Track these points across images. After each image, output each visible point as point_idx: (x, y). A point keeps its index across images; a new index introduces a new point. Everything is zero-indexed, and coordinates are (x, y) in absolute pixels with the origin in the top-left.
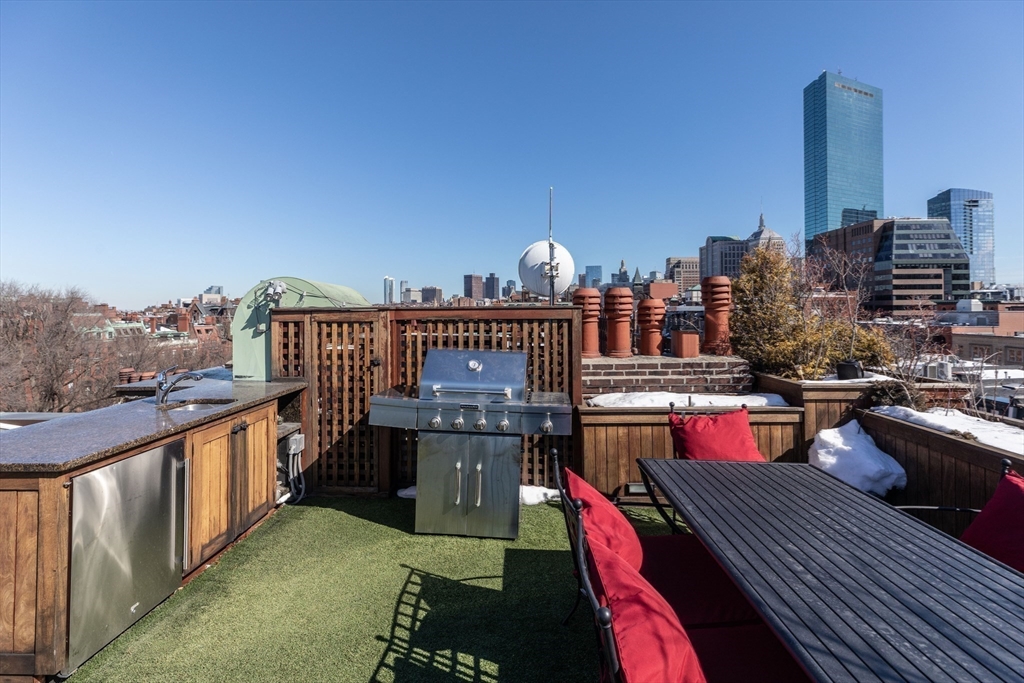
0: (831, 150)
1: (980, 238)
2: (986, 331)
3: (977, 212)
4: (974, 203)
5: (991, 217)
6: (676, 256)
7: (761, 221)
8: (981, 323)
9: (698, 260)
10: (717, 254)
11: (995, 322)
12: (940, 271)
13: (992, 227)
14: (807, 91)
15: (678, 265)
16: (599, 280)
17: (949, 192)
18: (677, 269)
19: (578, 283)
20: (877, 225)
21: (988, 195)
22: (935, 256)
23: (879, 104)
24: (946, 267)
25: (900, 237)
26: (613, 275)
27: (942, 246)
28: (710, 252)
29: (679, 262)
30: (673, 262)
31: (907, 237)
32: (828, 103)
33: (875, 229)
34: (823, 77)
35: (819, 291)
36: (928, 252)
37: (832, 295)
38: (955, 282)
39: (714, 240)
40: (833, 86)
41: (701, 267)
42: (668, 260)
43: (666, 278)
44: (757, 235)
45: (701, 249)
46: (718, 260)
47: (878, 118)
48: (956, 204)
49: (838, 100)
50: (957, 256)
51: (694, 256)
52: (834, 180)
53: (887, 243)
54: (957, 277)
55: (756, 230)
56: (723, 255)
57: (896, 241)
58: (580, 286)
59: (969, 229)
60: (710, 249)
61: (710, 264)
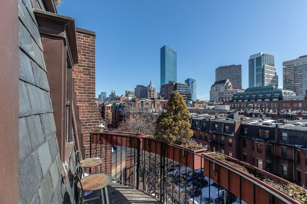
0: (166, 66)
1: (194, 90)
2: (192, 108)
3: (194, 84)
4: (193, 82)
5: (196, 85)
6: (128, 90)
7: (151, 82)
8: (192, 106)
9: (134, 92)
10: (139, 90)
11: (194, 106)
12: (186, 96)
13: (196, 88)
14: (161, 49)
15: (129, 93)
16: (105, 97)
17: (189, 79)
18: (128, 94)
19: (98, 97)
20: (174, 83)
21: (195, 81)
22: (185, 92)
23: (176, 56)
24: (187, 95)
25: (179, 87)
26: (110, 95)
27: (186, 90)
28: (137, 89)
29: (129, 92)
30: (128, 92)
31: (180, 87)
32: (166, 53)
33: (174, 85)
34: (165, 46)
35: (162, 99)
36: (183, 91)
37: (164, 100)
38: (188, 98)
39: (138, 86)
40: (167, 49)
41: (135, 94)
42: (126, 91)
43: (125, 96)
44: (149, 86)
45: (135, 89)
46: (139, 92)
47: (176, 59)
48: (190, 82)
49: (168, 53)
50: (189, 92)
51: (133, 90)
52: (167, 73)
53: (176, 88)
54: (189, 97)
55: (149, 84)
56: (141, 91)
57: (178, 88)
58: (99, 98)
59: (192, 88)
60: (137, 88)
61: (137, 93)
